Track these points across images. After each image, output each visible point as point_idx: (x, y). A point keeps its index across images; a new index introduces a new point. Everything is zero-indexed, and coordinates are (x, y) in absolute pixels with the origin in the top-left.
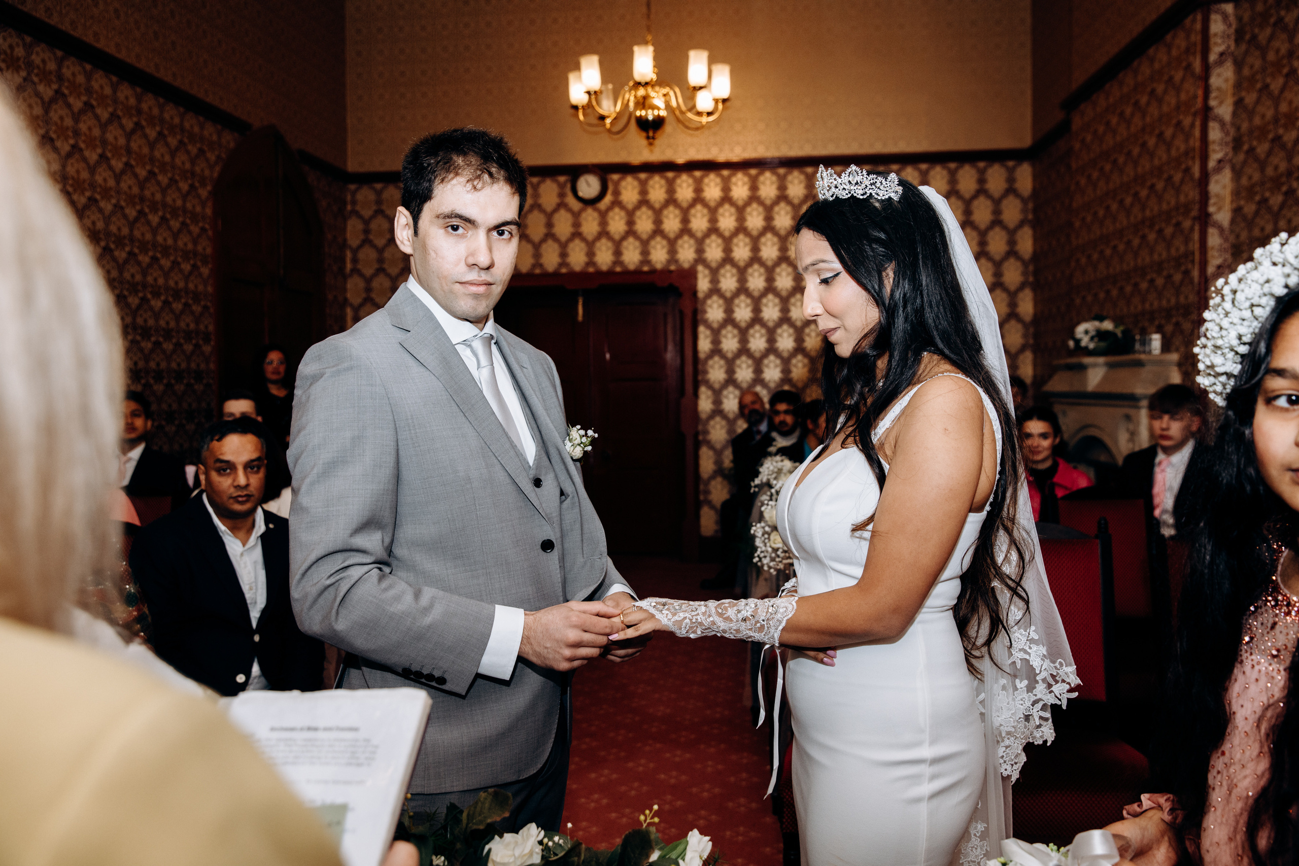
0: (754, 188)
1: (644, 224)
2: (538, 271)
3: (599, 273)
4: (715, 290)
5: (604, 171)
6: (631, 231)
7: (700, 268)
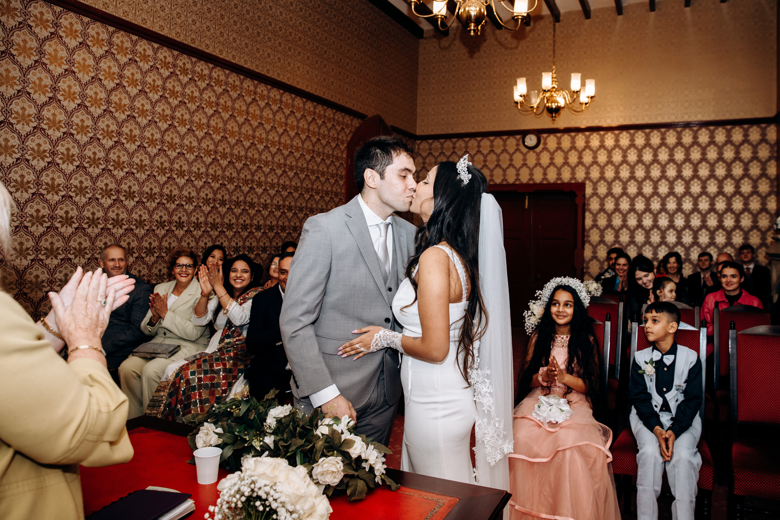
0: (617, 140)
1: (559, 159)
2: (505, 183)
3: (535, 184)
4: (595, 194)
5: (538, 133)
6: (552, 164)
7: (587, 182)
